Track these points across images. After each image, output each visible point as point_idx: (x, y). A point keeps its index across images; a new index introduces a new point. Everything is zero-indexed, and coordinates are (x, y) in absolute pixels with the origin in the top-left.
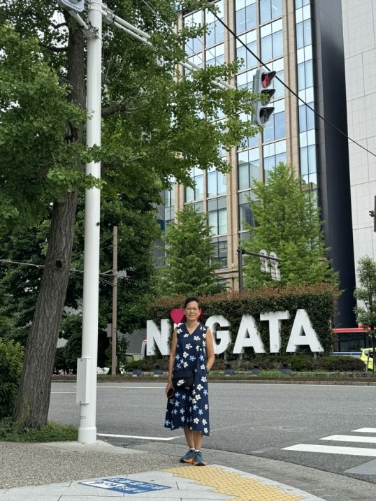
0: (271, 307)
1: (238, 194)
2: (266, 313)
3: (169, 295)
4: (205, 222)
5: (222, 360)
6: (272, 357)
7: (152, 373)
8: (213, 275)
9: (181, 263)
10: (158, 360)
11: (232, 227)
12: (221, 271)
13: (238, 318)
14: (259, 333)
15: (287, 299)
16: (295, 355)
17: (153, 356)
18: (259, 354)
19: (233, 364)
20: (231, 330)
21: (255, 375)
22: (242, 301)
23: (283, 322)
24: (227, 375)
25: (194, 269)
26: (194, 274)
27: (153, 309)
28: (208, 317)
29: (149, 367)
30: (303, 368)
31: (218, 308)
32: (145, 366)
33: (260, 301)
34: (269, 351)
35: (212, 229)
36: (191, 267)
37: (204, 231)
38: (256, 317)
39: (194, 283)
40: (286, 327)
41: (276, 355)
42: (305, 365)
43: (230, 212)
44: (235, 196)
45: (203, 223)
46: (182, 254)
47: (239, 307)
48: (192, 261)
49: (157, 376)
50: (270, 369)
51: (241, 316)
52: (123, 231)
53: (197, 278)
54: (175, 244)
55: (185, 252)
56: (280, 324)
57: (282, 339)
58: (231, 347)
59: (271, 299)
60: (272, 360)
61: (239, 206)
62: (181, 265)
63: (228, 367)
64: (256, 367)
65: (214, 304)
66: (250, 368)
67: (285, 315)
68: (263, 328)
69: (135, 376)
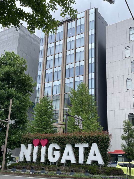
0: (80, 141)
1: (64, 94)
2: (78, 144)
3: (34, 132)
4: (51, 104)
5: (55, 166)
6: (80, 166)
7: (21, 170)
8: (52, 125)
9: (40, 119)
10: (25, 164)
11: (61, 107)
12: (56, 124)
13: (64, 145)
14: (74, 153)
15: (88, 138)
16: (90, 165)
17: (23, 162)
18: (73, 163)
19: (60, 168)
20: (60, 151)
21: (71, 176)
22: (67, 137)
23: (85, 149)
24: (58, 175)
25: (45, 122)
26: (45, 125)
27: (25, 139)
28: (50, 144)
29: (20, 167)
30: (95, 172)
31: (55, 140)
32: (18, 166)
33: (75, 138)
34: (78, 162)
35: (53, 107)
36: (44, 121)
37: (50, 107)
38: (73, 145)
39: (44, 128)
40: (87, 151)
41: (81, 165)
42: (96, 171)
43: (61, 101)
44: (63, 95)
45: (50, 104)
46: (41, 116)
47: (65, 140)
48: (44, 119)
49: (23, 172)
50: (79, 172)
51: (66, 144)
52: (14, 102)
53: (46, 126)
54: (38, 112)
55: (42, 115)
56: (84, 149)
57: (85, 157)
58: (60, 159)
59: (80, 137)
60: (79, 168)
61: (64, 99)
62: (40, 120)
63: (58, 170)
64: (72, 171)
65: (53, 138)
66: (69, 171)
67: (87, 145)
68: (76, 151)
69: (12, 171)
